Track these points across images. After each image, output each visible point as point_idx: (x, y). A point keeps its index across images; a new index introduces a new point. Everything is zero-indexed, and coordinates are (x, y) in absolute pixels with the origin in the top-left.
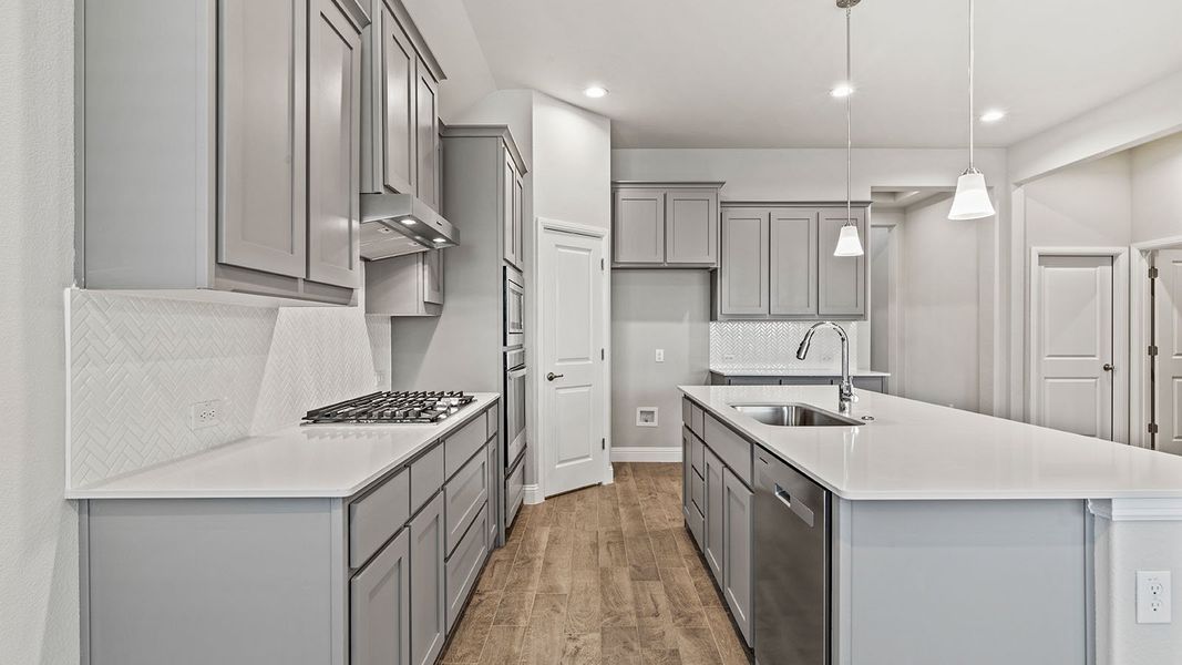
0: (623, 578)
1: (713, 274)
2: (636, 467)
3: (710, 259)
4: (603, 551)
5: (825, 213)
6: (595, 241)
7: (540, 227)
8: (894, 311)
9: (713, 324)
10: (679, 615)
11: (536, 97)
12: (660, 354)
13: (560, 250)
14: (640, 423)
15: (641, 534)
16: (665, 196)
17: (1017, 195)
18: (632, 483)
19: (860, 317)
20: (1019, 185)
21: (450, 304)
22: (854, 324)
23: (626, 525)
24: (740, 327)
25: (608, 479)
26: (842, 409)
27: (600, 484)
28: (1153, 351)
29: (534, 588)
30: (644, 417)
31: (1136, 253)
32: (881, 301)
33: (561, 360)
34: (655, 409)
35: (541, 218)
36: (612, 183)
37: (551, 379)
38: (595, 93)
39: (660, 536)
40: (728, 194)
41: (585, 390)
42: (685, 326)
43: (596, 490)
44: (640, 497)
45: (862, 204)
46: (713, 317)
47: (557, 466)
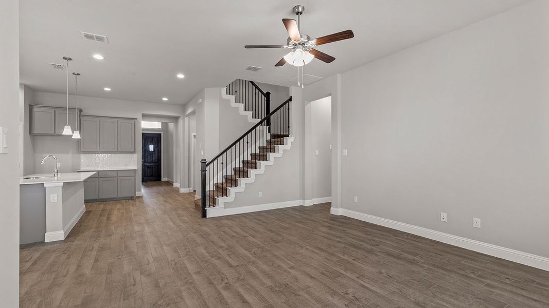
5: (121, 121)
9: (82, 155)
12: (59, 165)
17: (186, 119)
19: (133, 152)
20: (186, 116)
45: (134, 119)
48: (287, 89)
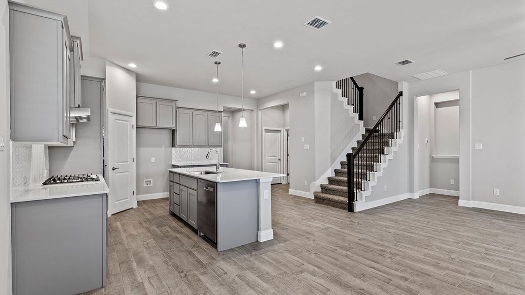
0: (154, 228)
1: (173, 132)
2: (144, 202)
3: (173, 126)
4: (144, 224)
5: (210, 114)
6: (130, 118)
7: (109, 112)
8: (230, 143)
9: (173, 149)
10: (175, 231)
11: (107, 62)
12: (153, 159)
13: (117, 121)
14: (145, 185)
15: (155, 218)
16: (156, 103)
17: (260, 112)
18: (145, 206)
19: (220, 146)
20: (260, 110)
21: (78, 142)
22: (218, 148)
23: (148, 216)
24: (183, 149)
25: (135, 206)
26: (217, 171)
27: (132, 208)
28: (288, 155)
29: (124, 236)
30: (147, 183)
31: (285, 130)
32: (226, 141)
33: (117, 163)
34: (151, 180)
35: (109, 108)
36: (136, 96)
37: (113, 170)
38: (132, 66)
39: (162, 217)
40: (179, 104)
41: (127, 173)
42: (163, 149)
43: (132, 210)
44: (150, 209)
45: (220, 112)
46: (173, 145)
47: (116, 203)
48: (396, 84)
